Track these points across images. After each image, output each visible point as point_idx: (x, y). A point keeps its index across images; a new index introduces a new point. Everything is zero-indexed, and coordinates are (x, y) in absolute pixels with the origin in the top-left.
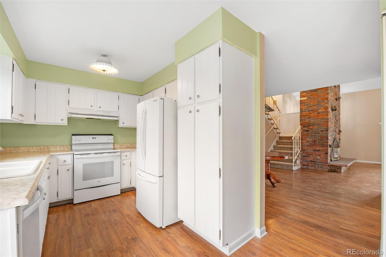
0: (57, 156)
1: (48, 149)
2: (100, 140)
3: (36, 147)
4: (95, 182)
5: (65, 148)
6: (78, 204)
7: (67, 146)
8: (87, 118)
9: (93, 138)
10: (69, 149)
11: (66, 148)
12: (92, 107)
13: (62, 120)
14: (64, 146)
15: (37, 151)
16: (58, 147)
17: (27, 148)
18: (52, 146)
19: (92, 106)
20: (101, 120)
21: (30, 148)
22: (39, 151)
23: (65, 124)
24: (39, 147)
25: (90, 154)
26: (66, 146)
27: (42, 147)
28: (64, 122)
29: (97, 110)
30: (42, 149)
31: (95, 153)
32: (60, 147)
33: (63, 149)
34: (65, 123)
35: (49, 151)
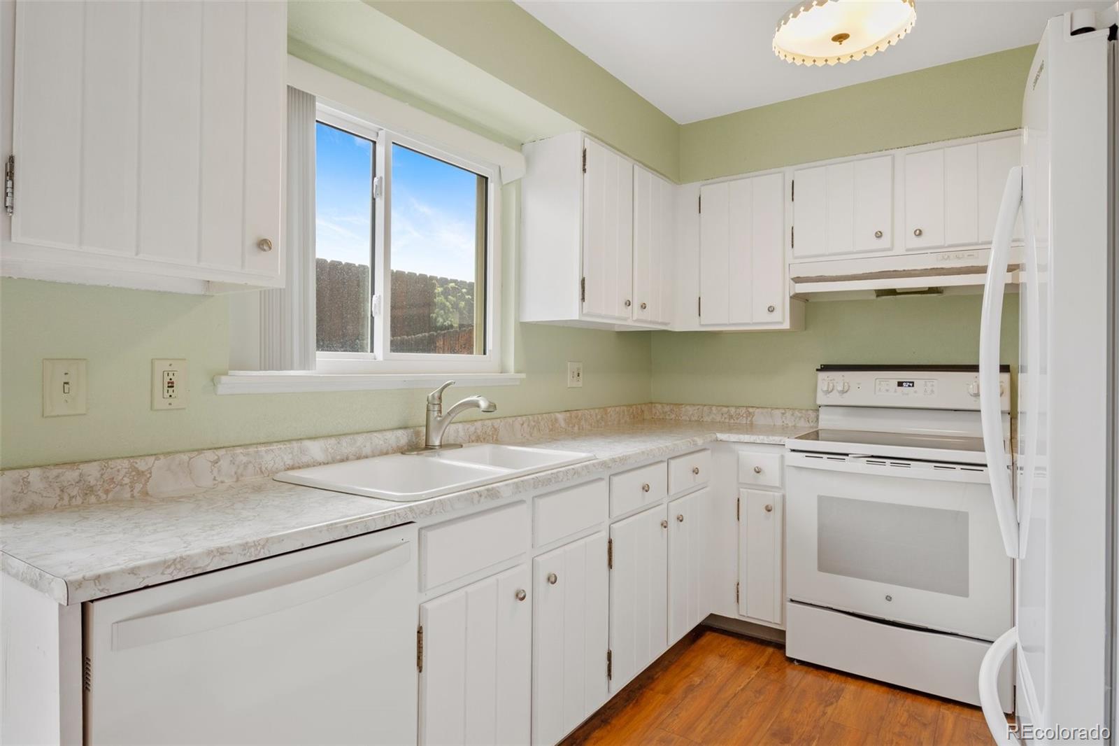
0: (737, 447)
1: (749, 419)
2: (932, 391)
3: (719, 408)
4: (870, 596)
5: (800, 418)
6: (802, 663)
7: (807, 410)
8: (881, 293)
9: (900, 384)
10: (812, 424)
11: (802, 419)
12: (882, 238)
13: (771, 309)
14: (797, 413)
15: (720, 422)
16: (778, 413)
17: (698, 409)
18: (762, 408)
19: (879, 235)
20: (946, 294)
21: (705, 408)
22: (723, 423)
23: (781, 323)
24: (725, 410)
25: (847, 455)
26: (804, 411)
27: (733, 410)
28: (776, 316)
29: (907, 250)
30: (731, 417)
31: (873, 457)
32: (783, 414)
33: (793, 424)
34: (782, 320)
35: (752, 424)
